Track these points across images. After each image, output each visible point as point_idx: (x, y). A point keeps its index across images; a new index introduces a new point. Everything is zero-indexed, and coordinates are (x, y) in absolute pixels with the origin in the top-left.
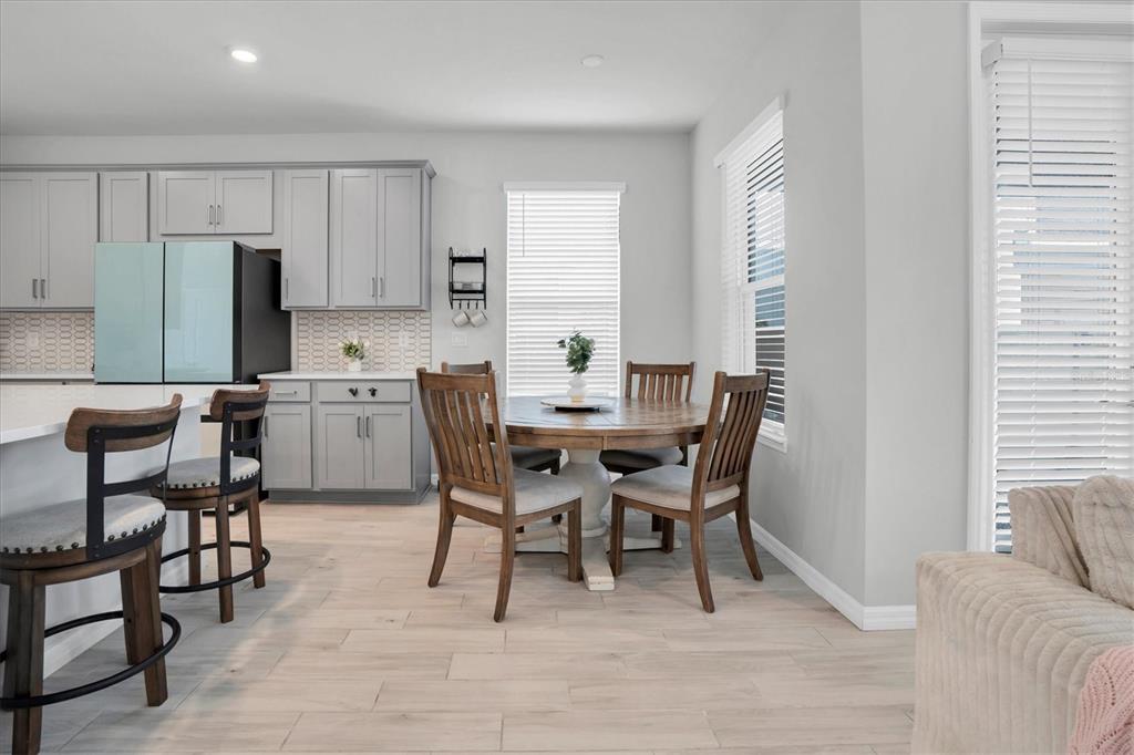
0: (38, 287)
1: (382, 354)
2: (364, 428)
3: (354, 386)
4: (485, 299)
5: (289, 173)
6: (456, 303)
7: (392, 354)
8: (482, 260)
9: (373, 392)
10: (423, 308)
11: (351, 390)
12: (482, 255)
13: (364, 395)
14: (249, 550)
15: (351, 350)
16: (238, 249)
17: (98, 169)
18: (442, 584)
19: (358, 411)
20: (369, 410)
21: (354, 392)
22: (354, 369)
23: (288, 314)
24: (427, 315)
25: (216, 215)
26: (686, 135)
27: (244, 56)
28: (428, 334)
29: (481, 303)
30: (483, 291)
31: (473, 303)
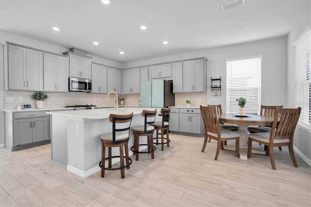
0: (131, 90)
1: (195, 102)
2: (190, 119)
3: (188, 110)
4: (220, 89)
5: (174, 63)
6: (213, 90)
7: (197, 103)
8: (220, 80)
9: (192, 111)
10: (205, 92)
11: (187, 111)
12: (219, 78)
13: (190, 112)
14: (166, 140)
15: (188, 102)
16: (164, 81)
17: (140, 67)
18: (205, 152)
19: (189, 115)
20: (192, 115)
21: (188, 111)
22: (188, 106)
23: (174, 94)
24: (206, 93)
25: (160, 73)
26: (285, 37)
27: (165, 43)
28: (206, 98)
29: (220, 90)
30: (220, 87)
31: (217, 90)
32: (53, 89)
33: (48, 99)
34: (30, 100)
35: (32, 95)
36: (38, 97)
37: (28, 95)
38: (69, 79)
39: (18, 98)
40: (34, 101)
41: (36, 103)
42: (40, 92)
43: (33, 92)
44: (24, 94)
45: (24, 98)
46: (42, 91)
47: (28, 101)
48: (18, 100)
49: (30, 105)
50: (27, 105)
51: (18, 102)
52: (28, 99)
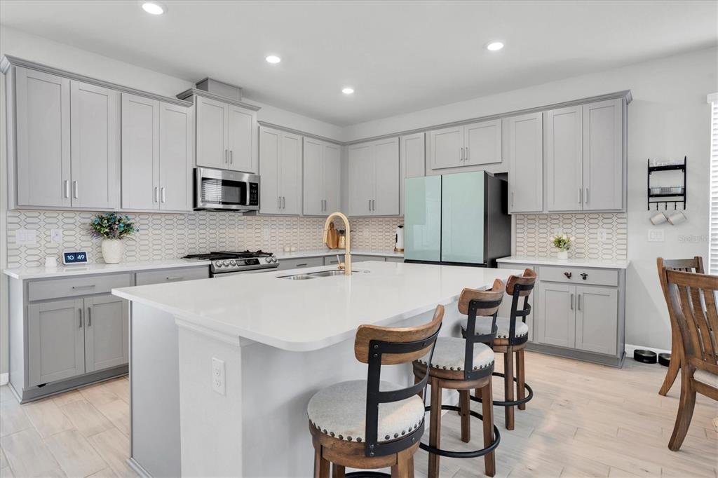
0: (372, 204)
1: (581, 246)
2: (576, 303)
3: (569, 271)
4: (685, 201)
5: (512, 119)
6: (653, 206)
7: (591, 246)
9: (585, 277)
10: (623, 210)
11: (566, 274)
12: (682, 163)
13: (577, 278)
15: (559, 243)
16: (486, 174)
17: (398, 135)
19: (572, 290)
20: (581, 290)
21: (569, 276)
22: (562, 258)
23: (510, 216)
24: (624, 216)
25: (465, 152)
28: (624, 231)
29: (680, 205)
30: (684, 194)
31: (671, 205)
32: (149, 206)
33: (132, 235)
34: (84, 238)
35: (89, 221)
36: (107, 230)
37: (79, 224)
39: (48, 233)
40: (95, 240)
41: (101, 247)
42: (113, 214)
43: (94, 213)
44: (66, 221)
45: (66, 233)
46: (117, 209)
47: (78, 241)
48: (48, 239)
49: (84, 254)
50: (76, 255)
51: (48, 245)
52: (78, 236)
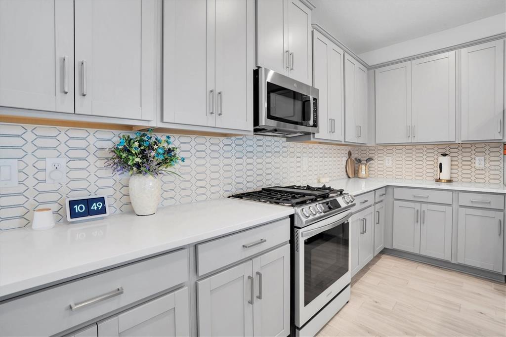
32: (199, 118)
33: (177, 166)
34: (101, 173)
35: (109, 145)
36: (138, 160)
37: (92, 149)
38: (256, 73)
39: (40, 165)
40: (118, 176)
41: (127, 186)
42: (144, 131)
43: (117, 132)
44: (72, 143)
45: (72, 164)
46: (156, 123)
47: (93, 179)
48: (40, 176)
49: (102, 200)
50: (88, 202)
51: (40, 187)
52: (92, 169)
